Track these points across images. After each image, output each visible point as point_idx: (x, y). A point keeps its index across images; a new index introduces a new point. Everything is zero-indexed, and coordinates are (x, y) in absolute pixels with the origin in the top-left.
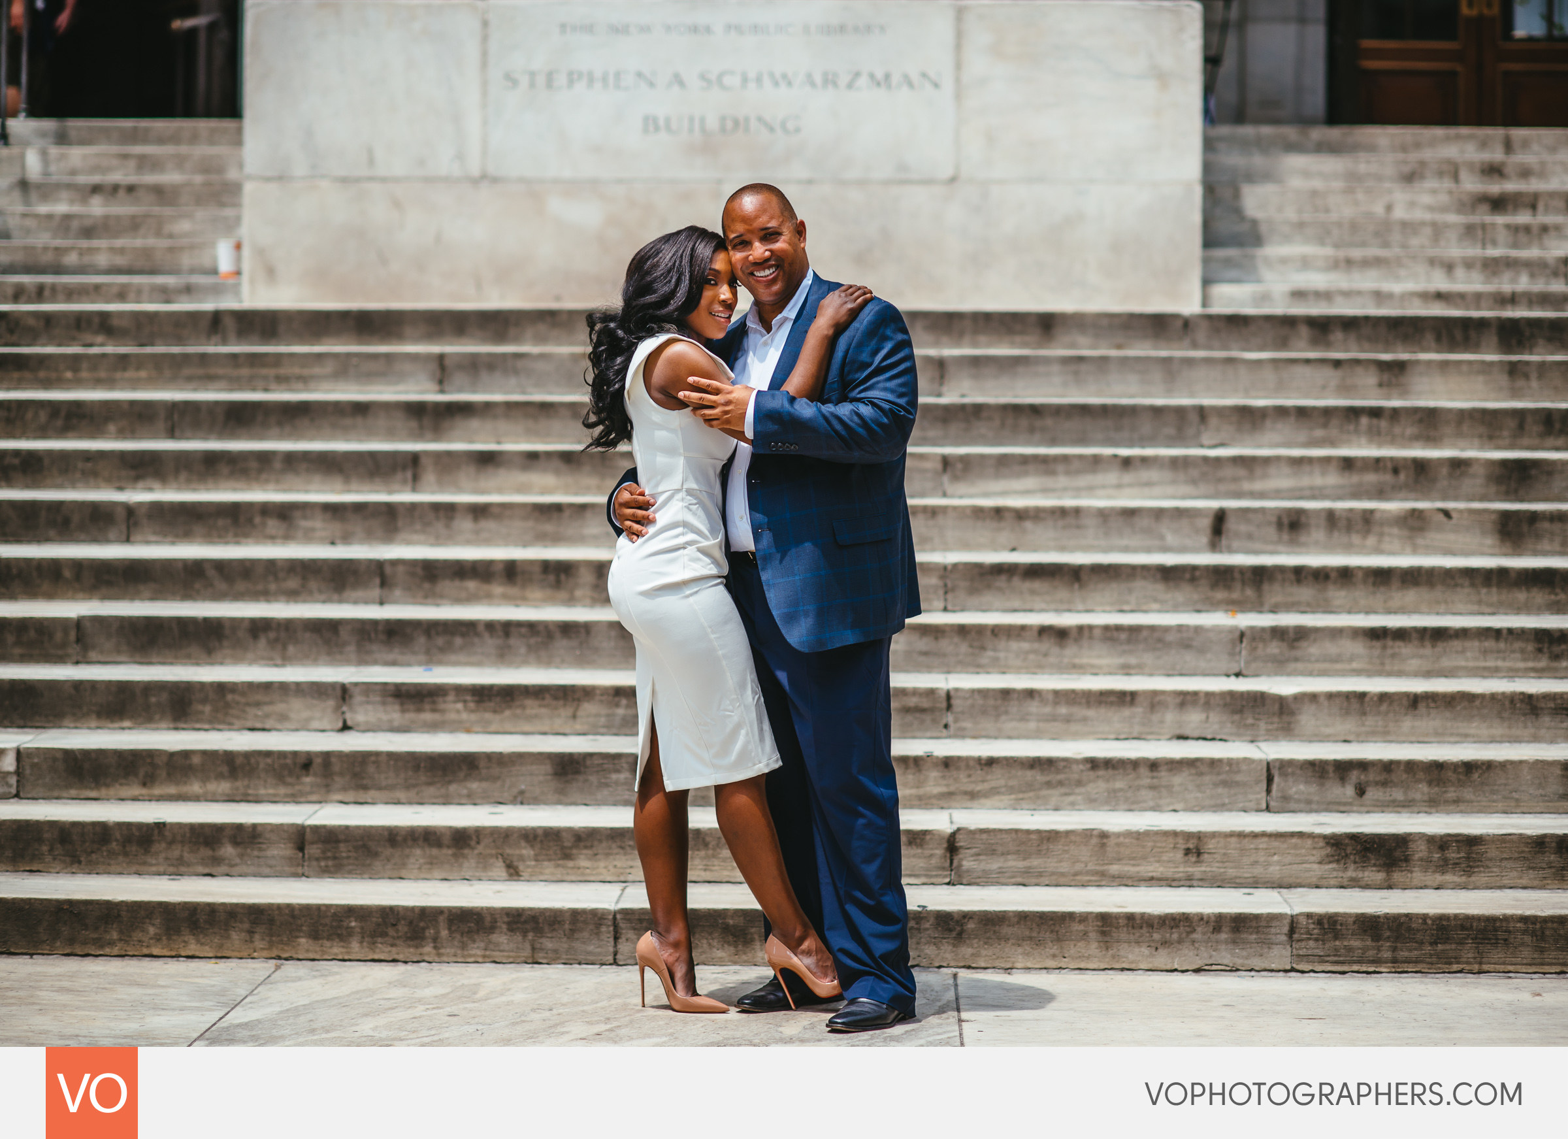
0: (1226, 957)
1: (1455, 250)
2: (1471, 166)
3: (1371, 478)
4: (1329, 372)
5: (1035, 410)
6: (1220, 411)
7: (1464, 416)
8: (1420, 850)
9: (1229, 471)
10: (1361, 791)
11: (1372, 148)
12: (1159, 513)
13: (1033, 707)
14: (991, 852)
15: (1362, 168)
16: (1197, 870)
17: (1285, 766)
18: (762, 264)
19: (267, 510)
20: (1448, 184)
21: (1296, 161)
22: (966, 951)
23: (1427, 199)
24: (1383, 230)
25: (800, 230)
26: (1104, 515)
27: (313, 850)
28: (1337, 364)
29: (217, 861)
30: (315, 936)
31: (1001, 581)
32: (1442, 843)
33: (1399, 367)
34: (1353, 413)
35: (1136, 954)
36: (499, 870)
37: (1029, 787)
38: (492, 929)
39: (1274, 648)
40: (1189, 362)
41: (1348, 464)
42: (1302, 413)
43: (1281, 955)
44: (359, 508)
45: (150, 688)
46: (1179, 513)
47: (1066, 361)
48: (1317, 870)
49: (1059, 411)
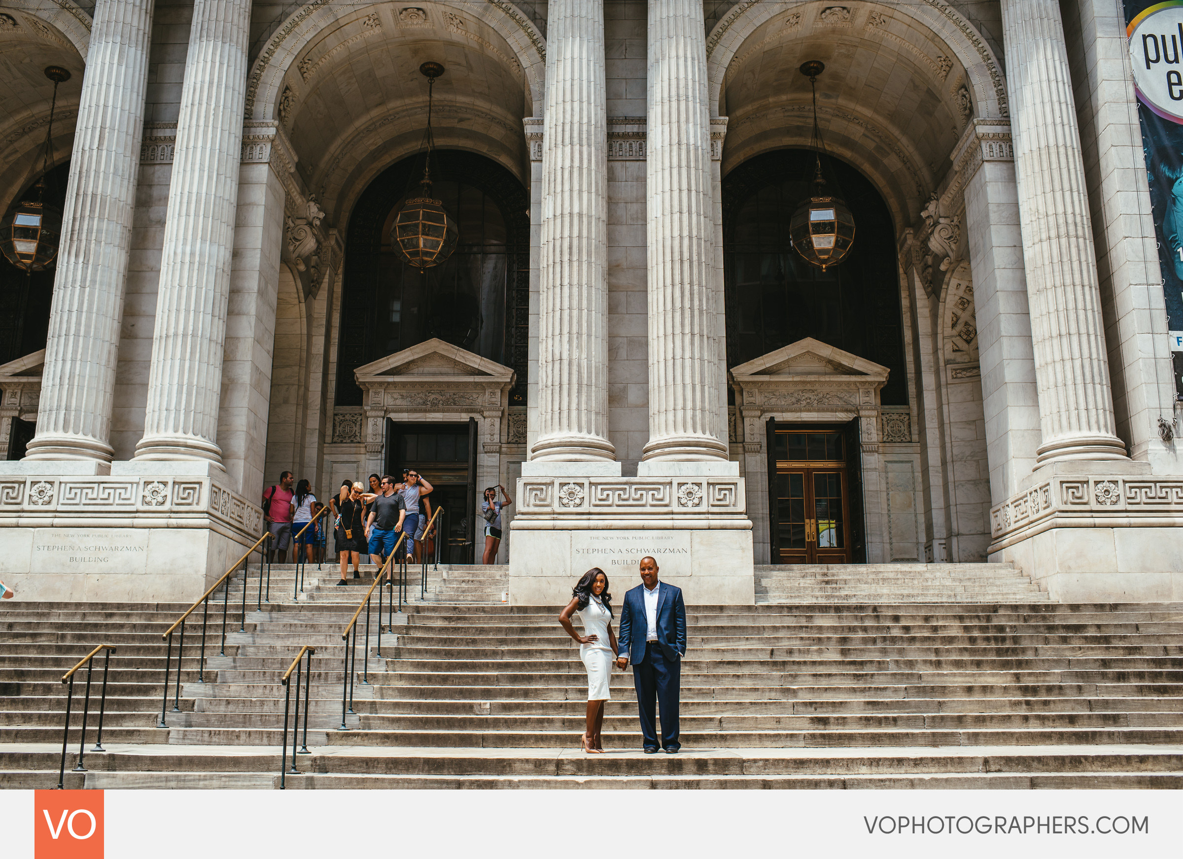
0: (789, 744)
1: (818, 594)
2: (819, 573)
3: (808, 642)
4: (793, 618)
5: (722, 627)
6: (768, 627)
7: (828, 627)
8: (832, 721)
9: (773, 641)
10: (816, 709)
11: (792, 570)
12: (757, 650)
13: (734, 692)
14: (730, 722)
15: (791, 574)
16: (779, 726)
17: (797, 703)
18: (647, 575)
19: (536, 651)
20: (813, 578)
21: (775, 573)
22: (727, 744)
23: (809, 582)
24: (799, 589)
25: (658, 569)
26: (744, 650)
27: (567, 724)
28: (796, 616)
29: (543, 727)
30: (571, 742)
31: (721, 665)
32: (837, 719)
33: (811, 616)
34: (801, 627)
35: (768, 744)
36: (612, 728)
37: (736, 709)
38: (614, 740)
39: (790, 679)
40: (759, 616)
41: (802, 638)
42: (788, 627)
43: (802, 743)
44: (560, 650)
45: (518, 690)
46: (762, 649)
47: (728, 616)
48: (808, 726)
49: (728, 628)
